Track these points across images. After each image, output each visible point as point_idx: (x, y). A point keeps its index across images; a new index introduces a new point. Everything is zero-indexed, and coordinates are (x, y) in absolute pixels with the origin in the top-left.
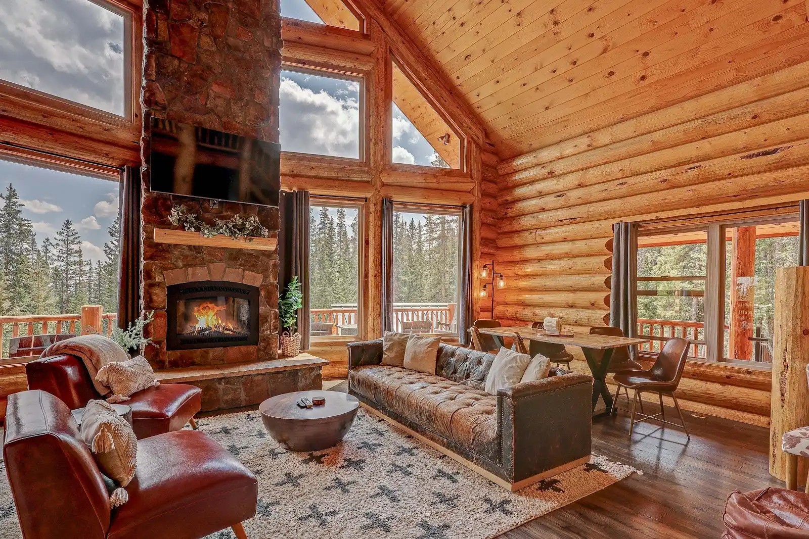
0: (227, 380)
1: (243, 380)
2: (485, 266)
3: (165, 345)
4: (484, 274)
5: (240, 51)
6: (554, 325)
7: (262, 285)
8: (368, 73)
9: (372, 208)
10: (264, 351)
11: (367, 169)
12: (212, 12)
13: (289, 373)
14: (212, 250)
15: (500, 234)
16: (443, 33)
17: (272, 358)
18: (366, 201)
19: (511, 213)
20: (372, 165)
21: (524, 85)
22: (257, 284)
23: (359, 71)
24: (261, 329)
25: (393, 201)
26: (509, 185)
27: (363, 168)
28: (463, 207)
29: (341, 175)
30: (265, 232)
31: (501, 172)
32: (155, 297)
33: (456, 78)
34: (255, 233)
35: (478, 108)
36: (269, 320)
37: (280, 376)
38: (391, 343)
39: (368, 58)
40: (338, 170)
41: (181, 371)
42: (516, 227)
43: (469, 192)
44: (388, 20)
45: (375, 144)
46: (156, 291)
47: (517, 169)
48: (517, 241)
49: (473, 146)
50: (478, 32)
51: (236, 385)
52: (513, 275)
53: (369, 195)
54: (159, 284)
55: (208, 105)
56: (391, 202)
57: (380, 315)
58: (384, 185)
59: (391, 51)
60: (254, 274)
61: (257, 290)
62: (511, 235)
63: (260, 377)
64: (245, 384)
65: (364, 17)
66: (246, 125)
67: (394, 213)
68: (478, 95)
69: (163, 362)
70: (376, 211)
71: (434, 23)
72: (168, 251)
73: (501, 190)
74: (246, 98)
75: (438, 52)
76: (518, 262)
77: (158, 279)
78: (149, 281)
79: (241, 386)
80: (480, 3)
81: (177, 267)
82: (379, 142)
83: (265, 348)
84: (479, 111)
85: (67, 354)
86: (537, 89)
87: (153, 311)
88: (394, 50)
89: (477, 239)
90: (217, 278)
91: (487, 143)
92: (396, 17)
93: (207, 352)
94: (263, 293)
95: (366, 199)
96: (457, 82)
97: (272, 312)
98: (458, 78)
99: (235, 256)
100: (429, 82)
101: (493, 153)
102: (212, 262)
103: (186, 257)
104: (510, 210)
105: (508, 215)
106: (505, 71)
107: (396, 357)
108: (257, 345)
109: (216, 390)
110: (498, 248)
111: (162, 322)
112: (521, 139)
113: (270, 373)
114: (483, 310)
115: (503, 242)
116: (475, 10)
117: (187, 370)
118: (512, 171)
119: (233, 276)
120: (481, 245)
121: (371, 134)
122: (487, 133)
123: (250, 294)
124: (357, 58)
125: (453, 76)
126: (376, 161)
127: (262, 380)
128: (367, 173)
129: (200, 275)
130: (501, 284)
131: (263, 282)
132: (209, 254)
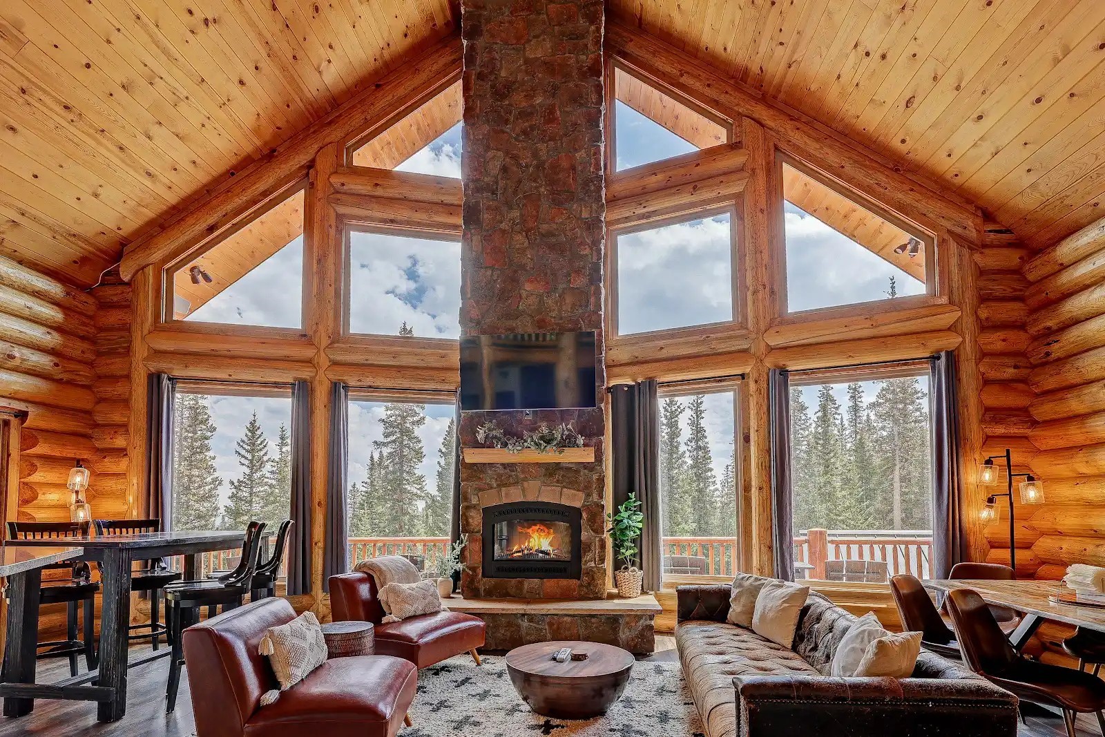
0: (531, 618)
1: (547, 620)
2: (989, 462)
3: (480, 571)
4: (987, 476)
5: (554, 235)
6: (1089, 581)
7: (583, 506)
8: (739, 197)
9: (752, 386)
10: (587, 587)
11: (744, 332)
12: (523, 205)
13: (608, 618)
14: (525, 466)
15: (1037, 395)
16: (857, 85)
17: (598, 597)
18: (743, 378)
19: (1057, 350)
20: (750, 325)
21: (1039, 100)
22: (578, 504)
23: (726, 198)
24: (583, 560)
25: (787, 371)
26: (1052, 296)
27: (738, 332)
28: (934, 358)
29: (703, 349)
30: (581, 440)
31: (1031, 277)
32: (470, 520)
33: (900, 144)
34: (567, 442)
35: (956, 175)
36: (593, 548)
37: (593, 620)
38: (741, 589)
39: (738, 176)
40: (697, 343)
41: (494, 601)
42: (1071, 376)
43: (949, 329)
44: (770, 107)
45: (755, 292)
46: (473, 513)
47: (1065, 261)
48: (1075, 404)
49: (953, 246)
50: (914, 55)
51: (541, 624)
52: (1071, 474)
53: (747, 370)
54: (474, 507)
55: (520, 308)
56: (784, 372)
57: (770, 548)
58: (772, 349)
59: (776, 148)
60: (573, 491)
61: (577, 512)
62: (1060, 395)
63: (568, 619)
64: (550, 624)
65: (730, 121)
66: (561, 319)
67: (791, 389)
68: (949, 155)
69: (477, 590)
70: (759, 391)
71: (839, 77)
72: (482, 472)
73: (1033, 311)
74: (561, 286)
75: (858, 117)
76: (1081, 448)
77: (474, 501)
78: (465, 504)
79: (547, 627)
80: (903, 8)
81: (492, 488)
82: (761, 288)
83: (589, 584)
84: (958, 181)
85: (365, 572)
86: (1072, 95)
87: (467, 534)
88: (782, 145)
89: (972, 413)
90: (531, 498)
91: (990, 231)
92: (782, 96)
93: (521, 583)
94: (584, 515)
95: (743, 376)
96: (903, 148)
97: (597, 539)
98: (903, 141)
99: (552, 471)
100: (849, 169)
101: (1009, 245)
102: (525, 479)
103: (500, 476)
104: (1056, 346)
105: (1054, 356)
106: (987, 93)
107: (742, 612)
108: (579, 579)
109: (519, 626)
110: (1034, 423)
111: (477, 547)
112: (1067, 202)
113: (582, 616)
114: (994, 545)
115: (1045, 410)
116: (897, 25)
117: (500, 601)
118: (1057, 268)
119: (549, 495)
120: (982, 421)
121: (747, 280)
122: (987, 213)
123: (571, 516)
124: (722, 182)
125: (896, 143)
126: (757, 318)
127: (571, 622)
128: (745, 337)
129: (514, 495)
130: (1032, 494)
131: (584, 502)
132: (523, 472)
